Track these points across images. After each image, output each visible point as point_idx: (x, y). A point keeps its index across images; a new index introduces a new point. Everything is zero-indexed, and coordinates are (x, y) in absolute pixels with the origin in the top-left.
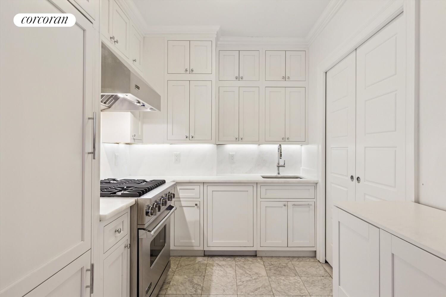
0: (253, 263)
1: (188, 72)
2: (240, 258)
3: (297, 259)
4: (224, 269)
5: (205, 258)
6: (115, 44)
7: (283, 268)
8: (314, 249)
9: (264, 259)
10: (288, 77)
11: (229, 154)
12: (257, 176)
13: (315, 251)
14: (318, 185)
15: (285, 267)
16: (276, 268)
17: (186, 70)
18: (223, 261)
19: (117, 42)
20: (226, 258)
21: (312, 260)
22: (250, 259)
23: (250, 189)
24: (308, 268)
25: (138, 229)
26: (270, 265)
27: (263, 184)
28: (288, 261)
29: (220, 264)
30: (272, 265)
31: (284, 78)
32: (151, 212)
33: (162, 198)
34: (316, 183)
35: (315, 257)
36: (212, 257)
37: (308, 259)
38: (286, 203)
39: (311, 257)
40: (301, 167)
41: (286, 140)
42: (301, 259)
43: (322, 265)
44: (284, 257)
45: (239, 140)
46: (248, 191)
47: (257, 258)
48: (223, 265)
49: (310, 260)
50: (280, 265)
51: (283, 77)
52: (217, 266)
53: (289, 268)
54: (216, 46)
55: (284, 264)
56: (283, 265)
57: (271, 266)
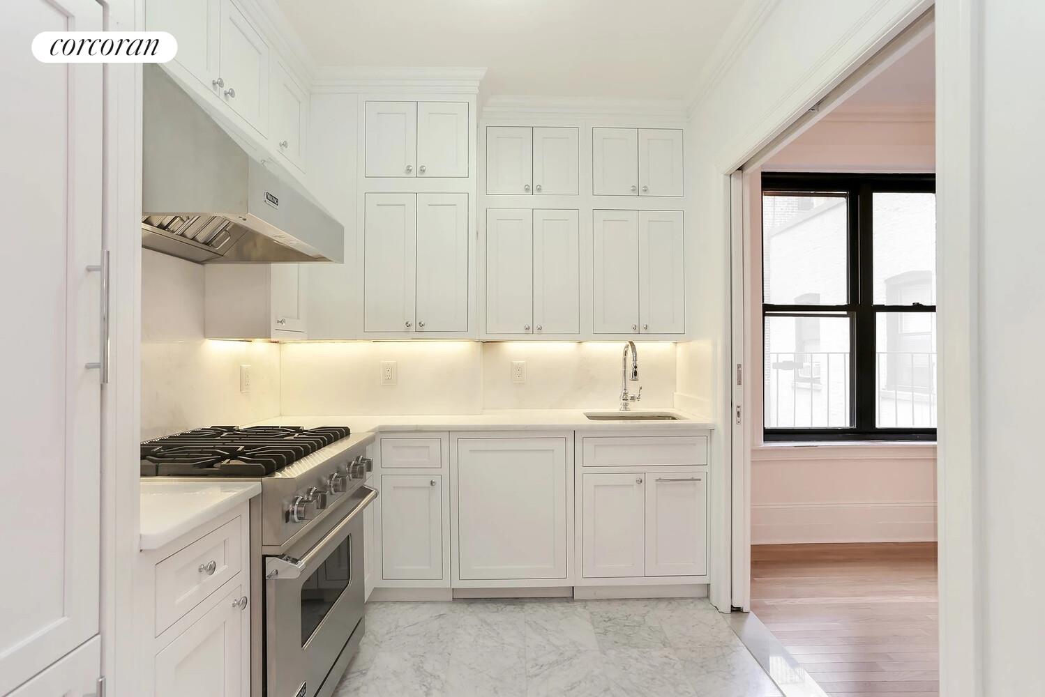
0: (566, 617)
1: (413, 174)
2: (536, 606)
3: (666, 603)
4: (498, 633)
5: (454, 606)
6: (227, 99)
7: (635, 626)
8: (705, 581)
9: (591, 606)
10: (645, 187)
11: (512, 363)
12: (574, 415)
13: (708, 585)
14: (715, 434)
15: (639, 626)
16: (618, 627)
17: (409, 170)
18: (497, 612)
19: (232, 93)
20: (502, 607)
21: (701, 605)
22: (559, 608)
23: (558, 445)
24: (693, 626)
25: (264, 557)
26: (605, 621)
27: (588, 433)
28: (647, 608)
29: (488, 621)
30: (610, 620)
31: (636, 190)
32: (298, 512)
33: (336, 474)
34: (711, 430)
35: (708, 597)
36: (471, 603)
37: (692, 602)
38: (642, 477)
39: (700, 598)
40: (675, 391)
41: (641, 330)
42: (675, 604)
43: (723, 617)
44: (638, 599)
45: (533, 331)
46: (553, 450)
47: (575, 604)
48: (496, 624)
49: (695, 605)
50: (627, 620)
51: (633, 186)
52: (482, 625)
53: (650, 627)
54: (479, 117)
55: (637, 618)
56: (634, 621)
57: (608, 624)
